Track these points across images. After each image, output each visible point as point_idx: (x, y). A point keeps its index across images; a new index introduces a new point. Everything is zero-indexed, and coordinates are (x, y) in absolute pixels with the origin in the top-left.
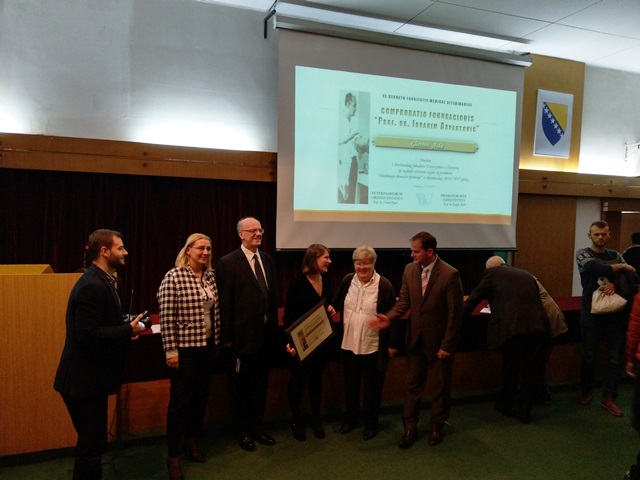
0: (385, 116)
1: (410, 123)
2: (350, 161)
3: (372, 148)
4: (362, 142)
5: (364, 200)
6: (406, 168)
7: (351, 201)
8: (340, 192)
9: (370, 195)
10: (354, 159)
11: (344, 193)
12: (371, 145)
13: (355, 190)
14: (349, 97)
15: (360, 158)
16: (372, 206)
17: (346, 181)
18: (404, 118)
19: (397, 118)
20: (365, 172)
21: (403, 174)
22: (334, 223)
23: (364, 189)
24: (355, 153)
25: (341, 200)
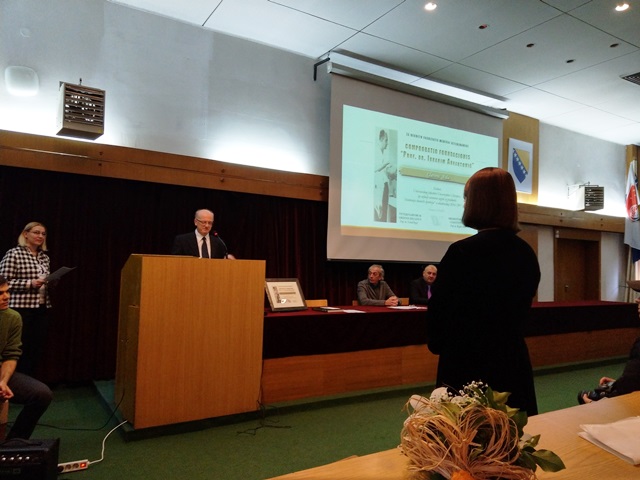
0: (409, 151)
1: (425, 158)
2: (383, 186)
3: (399, 177)
4: (392, 171)
5: (394, 220)
6: (422, 194)
7: (384, 219)
8: (375, 211)
9: (398, 215)
10: (386, 184)
11: (378, 212)
12: (398, 174)
13: (387, 212)
14: (382, 134)
15: (391, 183)
16: (398, 225)
17: (380, 203)
18: (422, 153)
19: (417, 153)
20: (394, 196)
21: (421, 199)
22: (370, 238)
23: (394, 210)
24: (387, 180)
25: (377, 219)
